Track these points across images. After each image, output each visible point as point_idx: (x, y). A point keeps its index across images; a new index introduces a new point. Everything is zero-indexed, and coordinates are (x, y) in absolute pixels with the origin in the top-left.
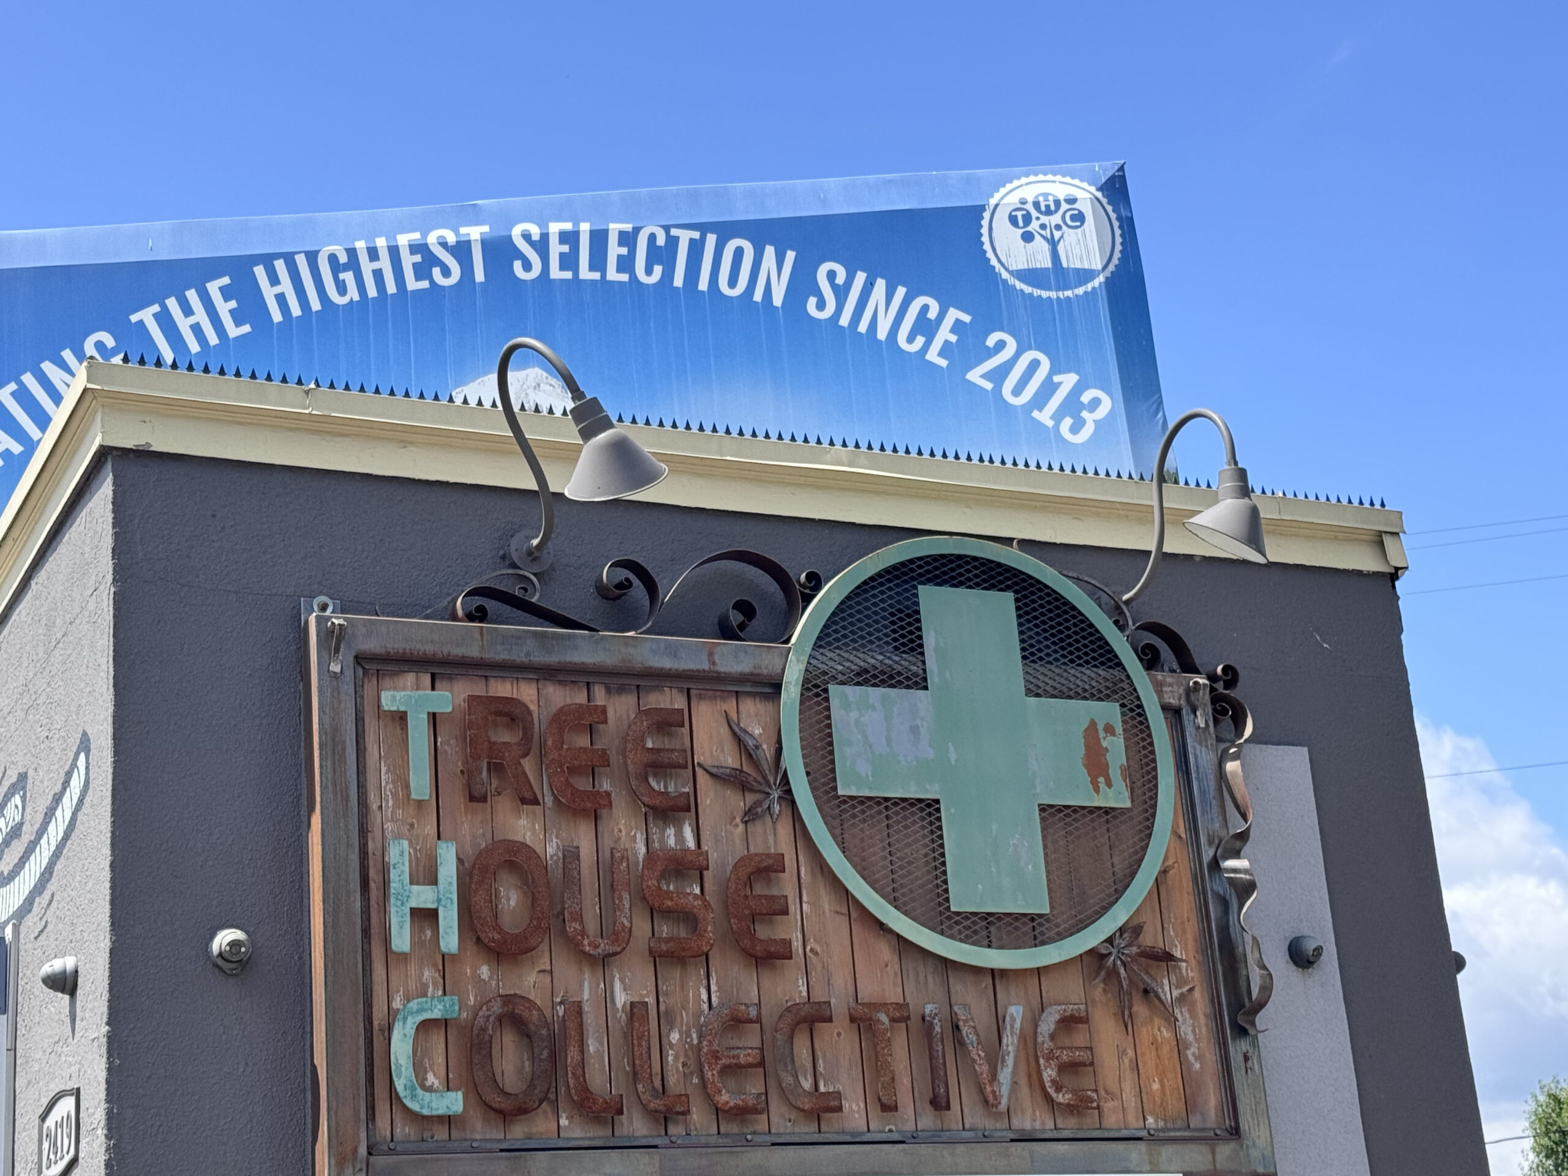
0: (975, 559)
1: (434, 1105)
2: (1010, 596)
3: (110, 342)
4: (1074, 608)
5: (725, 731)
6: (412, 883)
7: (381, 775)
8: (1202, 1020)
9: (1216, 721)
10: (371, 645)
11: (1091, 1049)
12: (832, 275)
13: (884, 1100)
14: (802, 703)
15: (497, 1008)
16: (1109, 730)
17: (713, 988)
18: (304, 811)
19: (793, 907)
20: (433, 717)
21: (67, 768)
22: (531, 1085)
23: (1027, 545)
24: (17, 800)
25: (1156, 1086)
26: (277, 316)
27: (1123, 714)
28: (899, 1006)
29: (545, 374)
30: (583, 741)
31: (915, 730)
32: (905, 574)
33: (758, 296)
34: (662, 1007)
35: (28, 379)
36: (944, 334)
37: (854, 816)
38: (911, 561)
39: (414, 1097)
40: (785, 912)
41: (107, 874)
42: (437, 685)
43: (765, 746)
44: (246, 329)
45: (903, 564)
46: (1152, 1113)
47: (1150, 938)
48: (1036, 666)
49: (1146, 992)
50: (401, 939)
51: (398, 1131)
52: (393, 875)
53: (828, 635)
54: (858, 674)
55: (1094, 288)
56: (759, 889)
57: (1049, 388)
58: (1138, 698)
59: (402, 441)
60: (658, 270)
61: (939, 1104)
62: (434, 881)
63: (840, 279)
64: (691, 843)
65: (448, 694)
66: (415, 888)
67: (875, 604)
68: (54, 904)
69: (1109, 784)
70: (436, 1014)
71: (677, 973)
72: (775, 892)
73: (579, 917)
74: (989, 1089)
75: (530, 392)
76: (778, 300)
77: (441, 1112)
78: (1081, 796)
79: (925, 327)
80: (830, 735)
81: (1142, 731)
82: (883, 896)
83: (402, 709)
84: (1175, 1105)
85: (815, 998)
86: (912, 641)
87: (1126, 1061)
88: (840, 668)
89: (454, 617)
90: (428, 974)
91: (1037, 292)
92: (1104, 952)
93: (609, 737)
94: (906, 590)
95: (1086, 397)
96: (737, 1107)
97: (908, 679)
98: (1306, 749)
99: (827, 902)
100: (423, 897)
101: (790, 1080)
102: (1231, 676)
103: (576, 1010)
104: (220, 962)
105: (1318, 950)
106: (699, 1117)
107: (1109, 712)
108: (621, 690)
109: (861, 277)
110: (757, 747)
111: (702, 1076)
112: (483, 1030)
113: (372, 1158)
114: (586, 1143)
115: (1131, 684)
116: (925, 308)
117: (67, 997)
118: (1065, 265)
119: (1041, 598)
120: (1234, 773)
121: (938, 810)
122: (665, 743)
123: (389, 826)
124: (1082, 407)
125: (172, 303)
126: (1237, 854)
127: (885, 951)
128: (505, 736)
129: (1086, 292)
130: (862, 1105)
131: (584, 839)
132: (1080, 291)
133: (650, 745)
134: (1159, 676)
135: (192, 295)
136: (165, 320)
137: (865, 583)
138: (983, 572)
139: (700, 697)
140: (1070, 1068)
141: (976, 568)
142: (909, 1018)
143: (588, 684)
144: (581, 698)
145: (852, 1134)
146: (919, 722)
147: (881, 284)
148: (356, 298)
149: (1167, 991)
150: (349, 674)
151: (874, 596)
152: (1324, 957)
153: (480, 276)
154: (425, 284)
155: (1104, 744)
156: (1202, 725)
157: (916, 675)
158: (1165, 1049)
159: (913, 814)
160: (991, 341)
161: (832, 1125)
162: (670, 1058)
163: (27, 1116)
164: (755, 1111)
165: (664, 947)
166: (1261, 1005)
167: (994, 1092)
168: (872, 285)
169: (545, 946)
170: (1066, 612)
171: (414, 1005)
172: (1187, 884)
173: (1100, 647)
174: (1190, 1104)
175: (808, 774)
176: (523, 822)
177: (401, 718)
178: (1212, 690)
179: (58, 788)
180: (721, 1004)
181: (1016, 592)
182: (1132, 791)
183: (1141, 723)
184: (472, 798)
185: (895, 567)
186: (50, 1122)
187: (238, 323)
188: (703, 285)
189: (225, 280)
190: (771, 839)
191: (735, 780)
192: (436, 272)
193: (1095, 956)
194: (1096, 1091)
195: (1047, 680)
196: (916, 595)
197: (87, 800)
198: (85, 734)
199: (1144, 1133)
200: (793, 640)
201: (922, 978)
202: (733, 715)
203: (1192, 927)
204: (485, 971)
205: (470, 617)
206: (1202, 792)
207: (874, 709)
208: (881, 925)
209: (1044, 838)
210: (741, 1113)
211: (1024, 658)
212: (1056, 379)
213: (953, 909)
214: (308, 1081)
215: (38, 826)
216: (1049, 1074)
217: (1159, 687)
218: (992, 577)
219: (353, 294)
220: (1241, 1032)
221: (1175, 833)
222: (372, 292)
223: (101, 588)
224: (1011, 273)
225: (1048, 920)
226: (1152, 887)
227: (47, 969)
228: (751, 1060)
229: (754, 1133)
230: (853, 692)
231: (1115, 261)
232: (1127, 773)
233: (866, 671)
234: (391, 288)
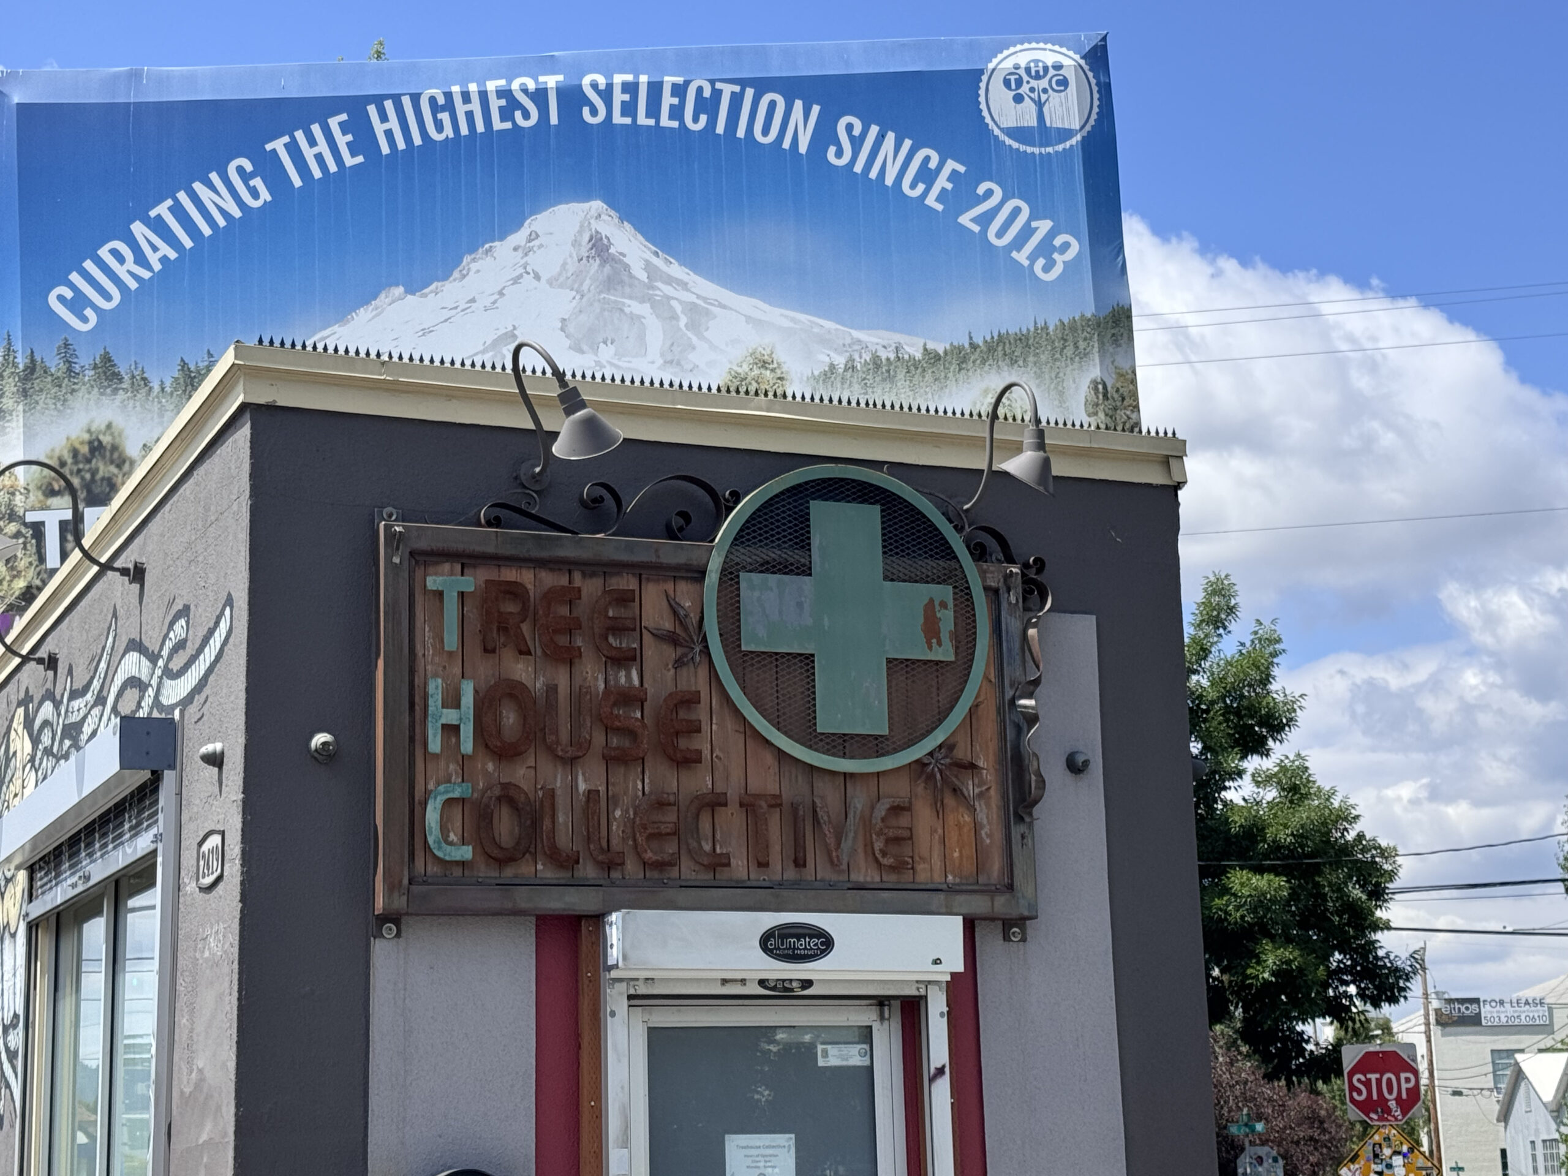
0: (853, 481)
1: (453, 854)
2: (877, 508)
3: (249, 167)
4: (924, 516)
5: (665, 603)
6: (443, 707)
7: (425, 633)
8: (995, 809)
9: (1025, 599)
10: (423, 544)
11: (911, 829)
12: (849, 127)
13: (760, 860)
14: (720, 585)
15: (497, 792)
16: (943, 605)
17: (647, 781)
18: (373, 656)
19: (705, 727)
20: (462, 595)
21: (217, 613)
22: (518, 843)
23: (897, 468)
24: (183, 622)
25: (956, 855)
26: (385, 149)
27: (955, 593)
28: (774, 796)
29: (605, 206)
30: (564, 611)
31: (800, 605)
32: (801, 492)
33: (786, 144)
34: (610, 793)
35: (182, 196)
36: (942, 182)
37: (752, 665)
38: (807, 483)
39: (440, 848)
40: (699, 731)
41: (243, 695)
42: (466, 571)
43: (692, 615)
44: (360, 159)
45: (800, 485)
46: (953, 873)
47: (962, 753)
48: (894, 559)
49: (954, 790)
50: (435, 744)
51: (429, 869)
52: (431, 702)
53: (742, 537)
54: (762, 565)
55: (1072, 146)
56: (683, 714)
57: (1027, 232)
58: (967, 582)
59: (447, 396)
60: (703, 118)
61: (799, 863)
62: (457, 706)
63: (857, 131)
64: (636, 681)
65: (471, 579)
66: (445, 711)
67: (778, 515)
68: (208, 703)
69: (939, 644)
70: (456, 794)
71: (622, 770)
72: (693, 717)
73: (556, 732)
74: (834, 854)
75: (592, 221)
76: (803, 148)
77: (458, 858)
78: (919, 652)
79: (926, 176)
80: (739, 608)
81: (967, 606)
82: (769, 721)
83: (440, 589)
84: (969, 868)
85: (718, 790)
86: (802, 541)
87: (937, 837)
88: (749, 560)
89: (480, 525)
90: (452, 767)
91: (1022, 148)
92: (926, 761)
93: (582, 610)
94: (802, 504)
95: (1058, 241)
96: (657, 861)
97: (798, 568)
98: (1094, 617)
99: (730, 724)
100: (450, 716)
101: (695, 844)
102: (1040, 564)
103: (551, 794)
104: (316, 755)
105: (1086, 763)
106: (631, 867)
107: (945, 592)
108: (593, 575)
109: (874, 129)
110: (686, 616)
111: (635, 840)
112: (487, 806)
113: (413, 887)
114: (555, 882)
115: (963, 572)
116: (927, 159)
117: (216, 770)
118: (1048, 124)
119: (901, 509)
120: (1033, 637)
121: (813, 662)
122: (623, 612)
123: (429, 667)
124: (1054, 249)
125: (299, 135)
126: (1030, 696)
127: (769, 759)
128: (511, 607)
129: (1064, 149)
130: (746, 863)
131: (562, 680)
132: (1060, 148)
133: (611, 614)
134: (985, 566)
135: (316, 129)
136: (293, 148)
137: (771, 499)
138: (859, 491)
139: (648, 580)
140: (897, 840)
141: (854, 487)
142: (781, 805)
143: (570, 572)
144: (564, 581)
145: (737, 881)
146: (803, 599)
147: (891, 137)
148: (451, 135)
149: (971, 788)
150: (406, 564)
151: (778, 509)
152: (1092, 766)
153: (554, 120)
154: (508, 125)
155: (939, 615)
156: (1014, 602)
157: (804, 565)
158: (965, 830)
159: (795, 664)
160: (981, 189)
161: (723, 875)
162: (614, 828)
163: (189, 841)
164: (671, 864)
165: (613, 754)
166: (1036, 802)
167: (838, 857)
168: (883, 137)
169: (532, 750)
170: (918, 519)
171: (441, 788)
172: (993, 714)
173: (942, 545)
174: (980, 867)
175: (721, 635)
176: (520, 666)
177: (440, 594)
178: (1023, 575)
179: (211, 625)
180: (651, 793)
181: (882, 505)
182: (957, 648)
183: (967, 600)
184: (486, 650)
185: (793, 488)
186: (205, 848)
187: (353, 154)
188: (741, 133)
189: (344, 117)
190: (693, 680)
191: (671, 639)
192: (518, 115)
193: (920, 764)
194: (912, 858)
195: (900, 569)
196: (808, 508)
197: (231, 640)
198: (229, 595)
199: (944, 887)
200: (717, 540)
201: (793, 776)
202: (671, 593)
203: (993, 746)
204: (490, 767)
205: (489, 524)
206: (1010, 650)
207: (771, 590)
208: (767, 741)
209: (889, 681)
210: (661, 866)
211: (884, 553)
212: (1034, 224)
213: (819, 731)
214: (372, 834)
215: (197, 646)
216: (878, 845)
217: (983, 574)
218: (865, 494)
219: (449, 131)
220: (1020, 819)
221: (986, 677)
222: (464, 130)
223: (242, 498)
224: (1002, 130)
225: (887, 739)
227: (204, 750)
228: (668, 830)
229: (669, 879)
230: (756, 577)
231: (1092, 122)
232: (955, 636)
233: (768, 563)
234: (480, 128)
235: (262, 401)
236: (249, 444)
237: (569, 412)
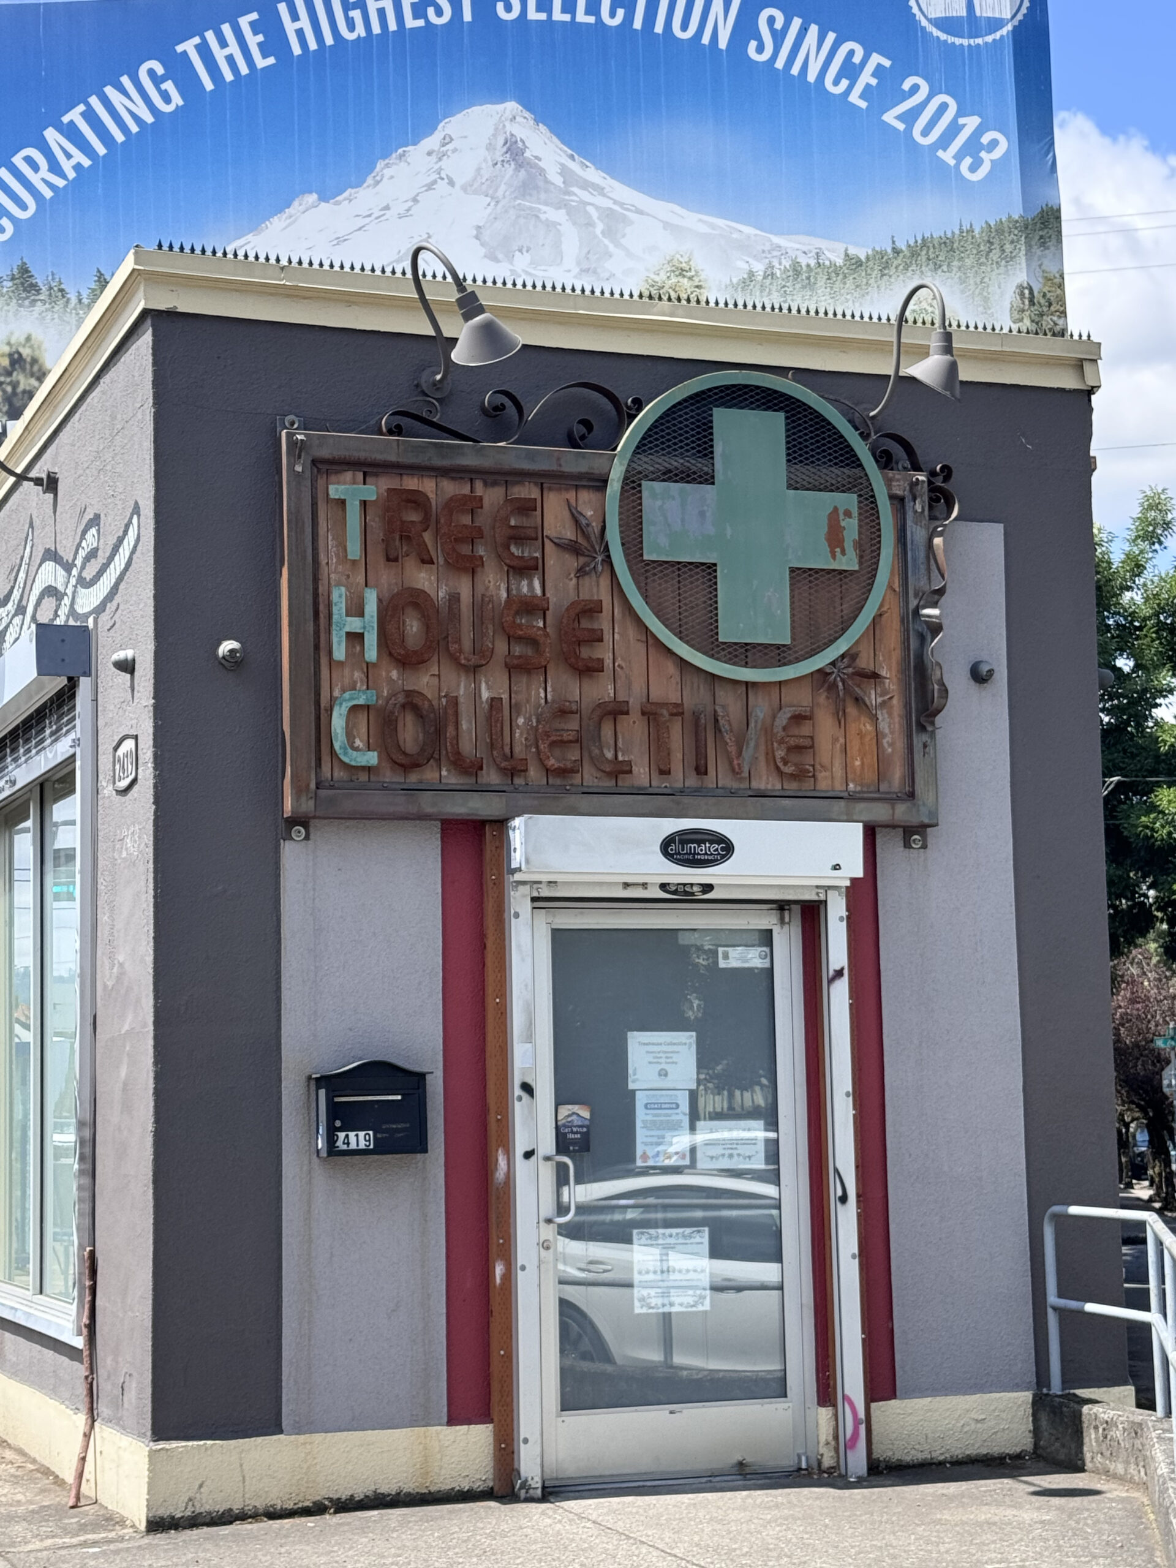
0: (758, 387)
1: (359, 760)
2: (781, 415)
3: (160, 70)
4: (829, 423)
5: (567, 514)
6: (347, 615)
7: (328, 542)
8: (897, 719)
9: (931, 507)
10: (325, 453)
11: (812, 738)
12: (771, 20)
13: (662, 767)
14: (622, 494)
15: (401, 699)
16: (848, 514)
17: (549, 689)
18: (278, 564)
19: (607, 636)
20: (364, 504)
21: (126, 521)
22: (423, 750)
23: (802, 374)
24: (93, 531)
25: (858, 763)
26: (297, 50)
27: (860, 502)
28: (676, 705)
29: (520, 108)
30: (466, 520)
31: (702, 514)
32: (704, 399)
33: (706, 40)
34: (513, 701)
35: (94, 101)
36: (867, 78)
37: (655, 574)
38: (710, 390)
39: (346, 754)
40: (601, 640)
41: (151, 602)
42: (368, 480)
43: (594, 524)
44: (271, 60)
45: (703, 392)
46: (853, 781)
47: (865, 662)
48: (797, 467)
49: (857, 699)
50: (339, 652)
51: (336, 774)
52: (335, 610)
53: (644, 445)
54: (664, 474)
55: (1002, 36)
56: (585, 624)
57: (954, 129)
58: (872, 490)
59: (347, 301)
60: (620, 13)
61: (701, 770)
62: (361, 614)
63: (779, 25)
64: (538, 591)
65: (373, 487)
66: (349, 619)
67: (681, 422)
68: (119, 611)
69: (843, 553)
70: (361, 701)
71: (524, 680)
72: (596, 626)
73: (459, 641)
74: (735, 762)
75: (507, 124)
76: (723, 44)
77: (363, 764)
78: (822, 561)
79: (850, 71)
80: (641, 517)
81: (873, 515)
82: (671, 630)
83: (343, 497)
84: (870, 776)
85: (620, 698)
86: (705, 449)
87: (838, 746)
88: (651, 469)
89: (381, 434)
90: (357, 675)
91: (951, 39)
92: (828, 671)
93: (483, 519)
94: (704, 412)
95: (985, 139)
96: (559, 768)
97: (700, 477)
98: (1002, 525)
99: (632, 633)
100: (354, 624)
101: (597, 751)
102: (947, 471)
103: (454, 702)
104: (223, 661)
105: (991, 672)
106: (534, 773)
107: (849, 501)
108: (495, 484)
109: (797, 22)
110: (588, 525)
111: (537, 747)
112: (392, 713)
113: (320, 791)
114: (458, 787)
115: (868, 480)
116: (851, 53)
117: (128, 676)
118: (978, 14)
119: (805, 416)
120: (938, 545)
121: (715, 571)
122: (525, 522)
123: (333, 576)
124: (981, 147)
125: (210, 35)
126: (934, 605)
127: (671, 668)
128: (414, 517)
129: (994, 40)
130: (647, 769)
131: (464, 589)
132: (989, 39)
133: (513, 523)
134: (890, 474)
135: (226, 29)
136: (204, 50)
137: (674, 406)
138: (763, 398)
139: (550, 489)
140: (799, 749)
141: (757, 394)
142: (683, 713)
143: (471, 480)
144: (466, 490)
145: (640, 788)
146: (705, 508)
147: (814, 29)
148: (363, 34)
149: (873, 698)
150: (308, 474)
151: (681, 416)
152: (996, 676)
153: (467, 16)
154: (420, 23)
155: (843, 524)
156: (919, 510)
157: (707, 474)
158: (867, 739)
159: (697, 573)
160: (906, 85)
161: (625, 782)
162: (517, 735)
163: (106, 747)
164: (573, 771)
165: (515, 662)
166: (939, 711)
167: (739, 765)
168: (806, 30)
169: (435, 658)
170: (823, 427)
171: (347, 695)
172: (896, 624)
173: (847, 453)
174: (881, 776)
175: (623, 544)
176: (423, 575)
177: (342, 503)
178: (930, 482)
179: (121, 534)
180: (553, 701)
181: (787, 412)
182: (861, 557)
183: (873, 509)
184: (388, 559)
185: (697, 395)
186: (120, 752)
187: (265, 56)
188: (659, 28)
189: (254, 16)
190: (595, 590)
191: (573, 548)
192: (431, 11)
193: (822, 674)
194: (813, 766)
195: (804, 477)
196: (711, 415)
197: (139, 548)
198: (136, 503)
199: (845, 794)
200: (619, 448)
201: (695, 685)
202: (573, 502)
203: (896, 655)
204: (394, 674)
205: (390, 432)
206: (914, 560)
207: (674, 498)
208: (669, 651)
209: (792, 590)
210: (563, 772)
211: (788, 461)
212: (961, 121)
213: (720, 640)
214: (280, 740)
215: (108, 554)
216: (780, 753)
217: (889, 482)
218: (769, 401)
219: (360, 30)
220: (922, 728)
221: (890, 587)
222: (376, 29)
223: (146, 406)
224: (930, 20)
225: (790, 649)
226: (868, 628)
227: (116, 657)
228: (571, 738)
229: (571, 785)
230: (658, 486)
231: (1024, 10)
232: (859, 545)
233: (670, 471)
234: (393, 26)
235: (162, 307)
236: (151, 351)
237: (467, 317)
